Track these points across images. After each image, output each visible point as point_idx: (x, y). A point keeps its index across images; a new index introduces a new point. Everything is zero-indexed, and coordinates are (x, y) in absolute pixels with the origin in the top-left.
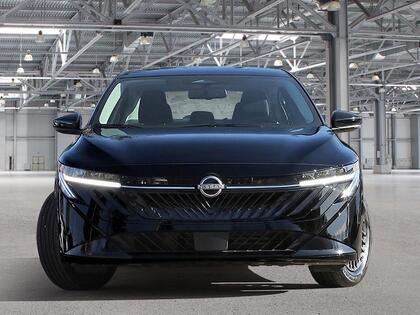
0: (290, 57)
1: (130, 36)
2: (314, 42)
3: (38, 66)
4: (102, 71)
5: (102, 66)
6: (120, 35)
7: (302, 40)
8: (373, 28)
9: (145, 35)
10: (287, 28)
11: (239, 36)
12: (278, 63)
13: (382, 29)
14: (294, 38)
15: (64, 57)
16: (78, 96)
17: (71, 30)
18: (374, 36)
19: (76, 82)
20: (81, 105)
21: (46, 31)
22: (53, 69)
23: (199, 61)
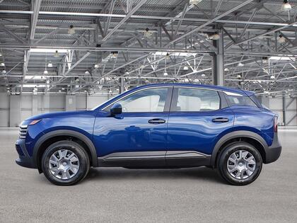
0: (192, 65)
1: (105, 54)
2: (205, 56)
3: (55, 70)
4: (90, 72)
5: (90, 70)
6: (100, 53)
7: (199, 55)
8: (237, 49)
9: (113, 53)
10: (190, 49)
11: (165, 54)
12: (186, 68)
13: (242, 49)
14: (194, 55)
15: (69, 65)
16: (77, 86)
17: (73, 50)
18: (238, 54)
19: (76, 78)
20: (79, 91)
21: (59, 51)
22: (64, 71)
23: (143, 67)
